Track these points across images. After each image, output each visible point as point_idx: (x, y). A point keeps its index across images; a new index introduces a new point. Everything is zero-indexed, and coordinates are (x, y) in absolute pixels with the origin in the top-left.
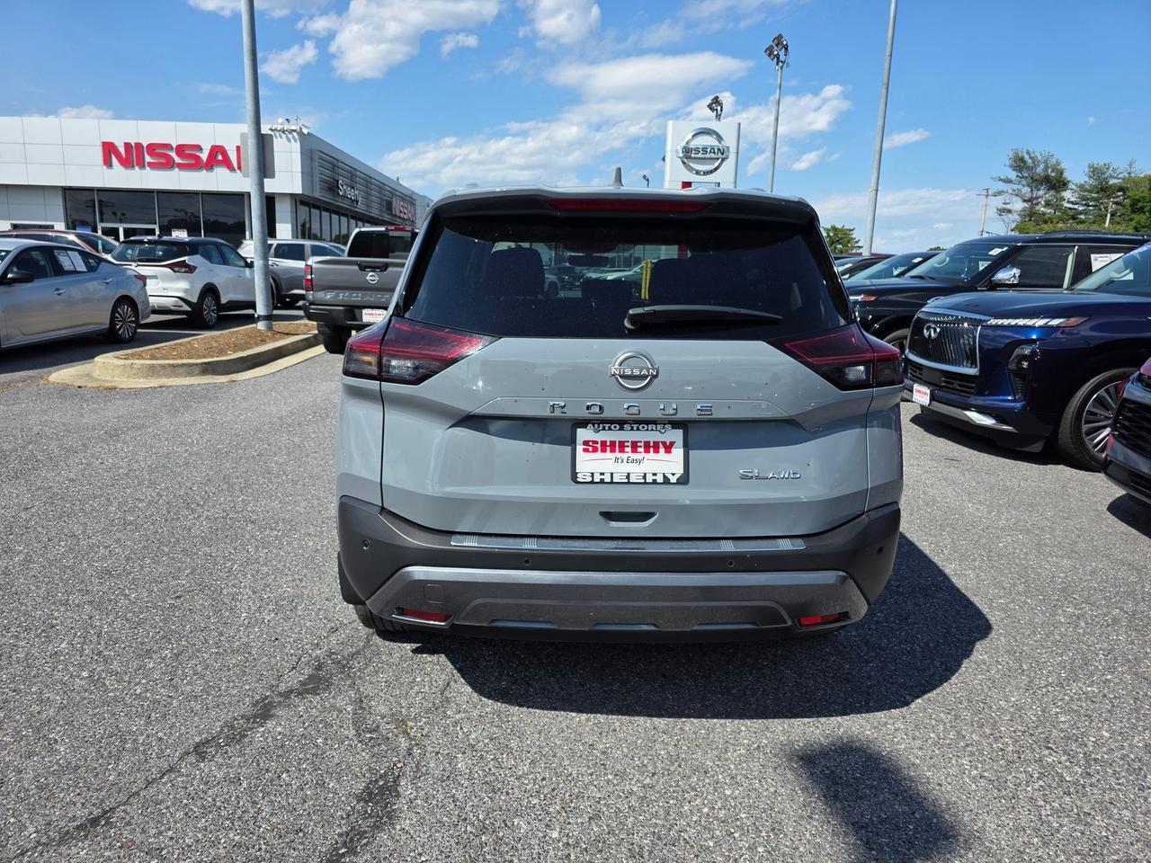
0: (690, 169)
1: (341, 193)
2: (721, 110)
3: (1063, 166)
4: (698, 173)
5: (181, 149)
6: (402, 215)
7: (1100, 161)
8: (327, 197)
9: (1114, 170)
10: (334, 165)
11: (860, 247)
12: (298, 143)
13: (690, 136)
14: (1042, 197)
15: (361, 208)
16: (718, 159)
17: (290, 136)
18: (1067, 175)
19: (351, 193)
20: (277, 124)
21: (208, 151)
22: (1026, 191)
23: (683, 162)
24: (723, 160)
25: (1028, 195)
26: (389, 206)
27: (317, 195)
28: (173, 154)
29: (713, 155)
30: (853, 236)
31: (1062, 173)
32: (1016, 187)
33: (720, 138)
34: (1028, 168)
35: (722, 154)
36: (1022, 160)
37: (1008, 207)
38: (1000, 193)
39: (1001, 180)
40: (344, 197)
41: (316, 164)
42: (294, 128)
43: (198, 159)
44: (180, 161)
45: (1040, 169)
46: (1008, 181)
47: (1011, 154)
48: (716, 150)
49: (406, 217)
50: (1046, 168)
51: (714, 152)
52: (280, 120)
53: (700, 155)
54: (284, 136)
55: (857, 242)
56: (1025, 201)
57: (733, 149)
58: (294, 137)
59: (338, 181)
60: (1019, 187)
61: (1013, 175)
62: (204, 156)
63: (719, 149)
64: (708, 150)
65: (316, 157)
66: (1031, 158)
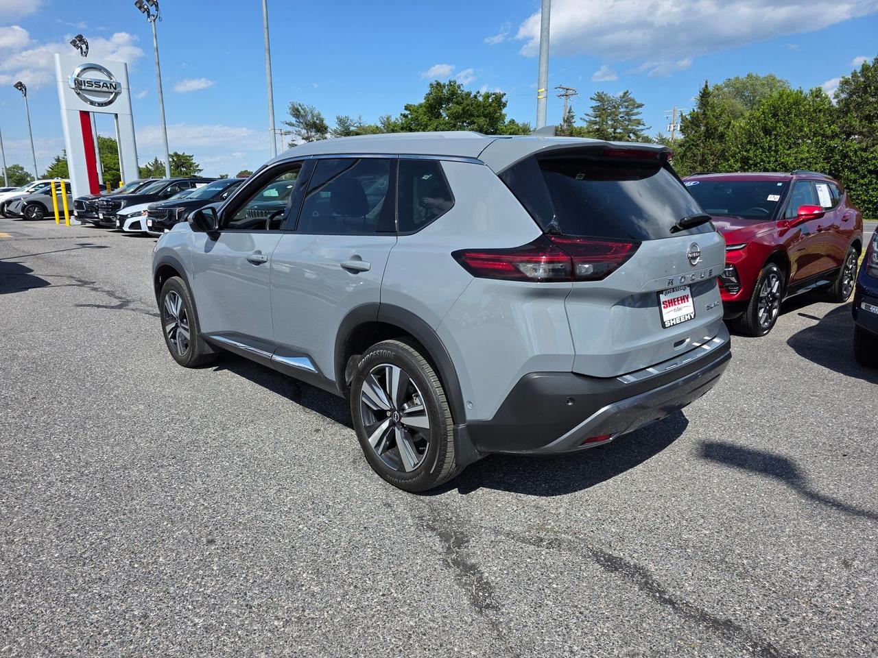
0: (86, 100)
2: (87, 48)
3: (322, 116)
4: (92, 103)
7: (343, 115)
9: (351, 121)
11: (200, 170)
13: (78, 70)
14: (313, 136)
16: (112, 93)
18: (326, 122)
22: (304, 131)
23: (78, 94)
24: (117, 94)
25: (306, 135)
29: (105, 89)
30: (193, 161)
31: (323, 121)
32: (297, 129)
33: (109, 75)
34: (302, 116)
35: (115, 89)
36: (297, 110)
37: (295, 143)
38: (289, 133)
39: (287, 123)
45: (309, 117)
46: (291, 124)
47: (290, 106)
48: (109, 85)
50: (313, 116)
51: (107, 87)
53: (93, 88)
55: (197, 166)
56: (303, 139)
57: (124, 85)
60: (300, 129)
61: (293, 120)
63: (111, 84)
64: (101, 84)
66: (302, 109)
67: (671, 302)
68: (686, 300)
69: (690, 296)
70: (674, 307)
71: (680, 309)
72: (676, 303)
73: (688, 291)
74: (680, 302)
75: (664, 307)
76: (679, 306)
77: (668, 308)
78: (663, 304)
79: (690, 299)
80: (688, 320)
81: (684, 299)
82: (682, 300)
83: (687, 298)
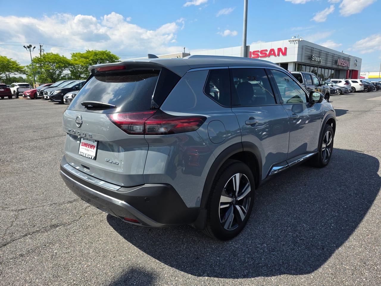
1: (313, 60)
5: (261, 52)
6: (342, 65)
8: (308, 62)
10: (312, 50)
12: (298, 44)
15: (322, 64)
17: (295, 42)
19: (318, 59)
20: (292, 39)
21: (269, 51)
26: (336, 62)
27: (303, 61)
28: (259, 54)
40: (315, 61)
41: (304, 50)
42: (297, 39)
43: (266, 54)
44: (262, 55)
49: (344, 65)
52: (293, 37)
54: (293, 42)
58: (296, 42)
59: (312, 55)
62: (268, 53)
65: (304, 48)
67: (86, 145)
68: (93, 148)
69: (96, 147)
70: (85, 148)
71: (88, 150)
72: (88, 146)
73: (95, 144)
74: (90, 147)
75: (82, 145)
76: (89, 149)
77: (83, 146)
78: (82, 143)
79: (95, 149)
80: (89, 158)
81: (92, 146)
82: (91, 146)
83: (94, 147)
